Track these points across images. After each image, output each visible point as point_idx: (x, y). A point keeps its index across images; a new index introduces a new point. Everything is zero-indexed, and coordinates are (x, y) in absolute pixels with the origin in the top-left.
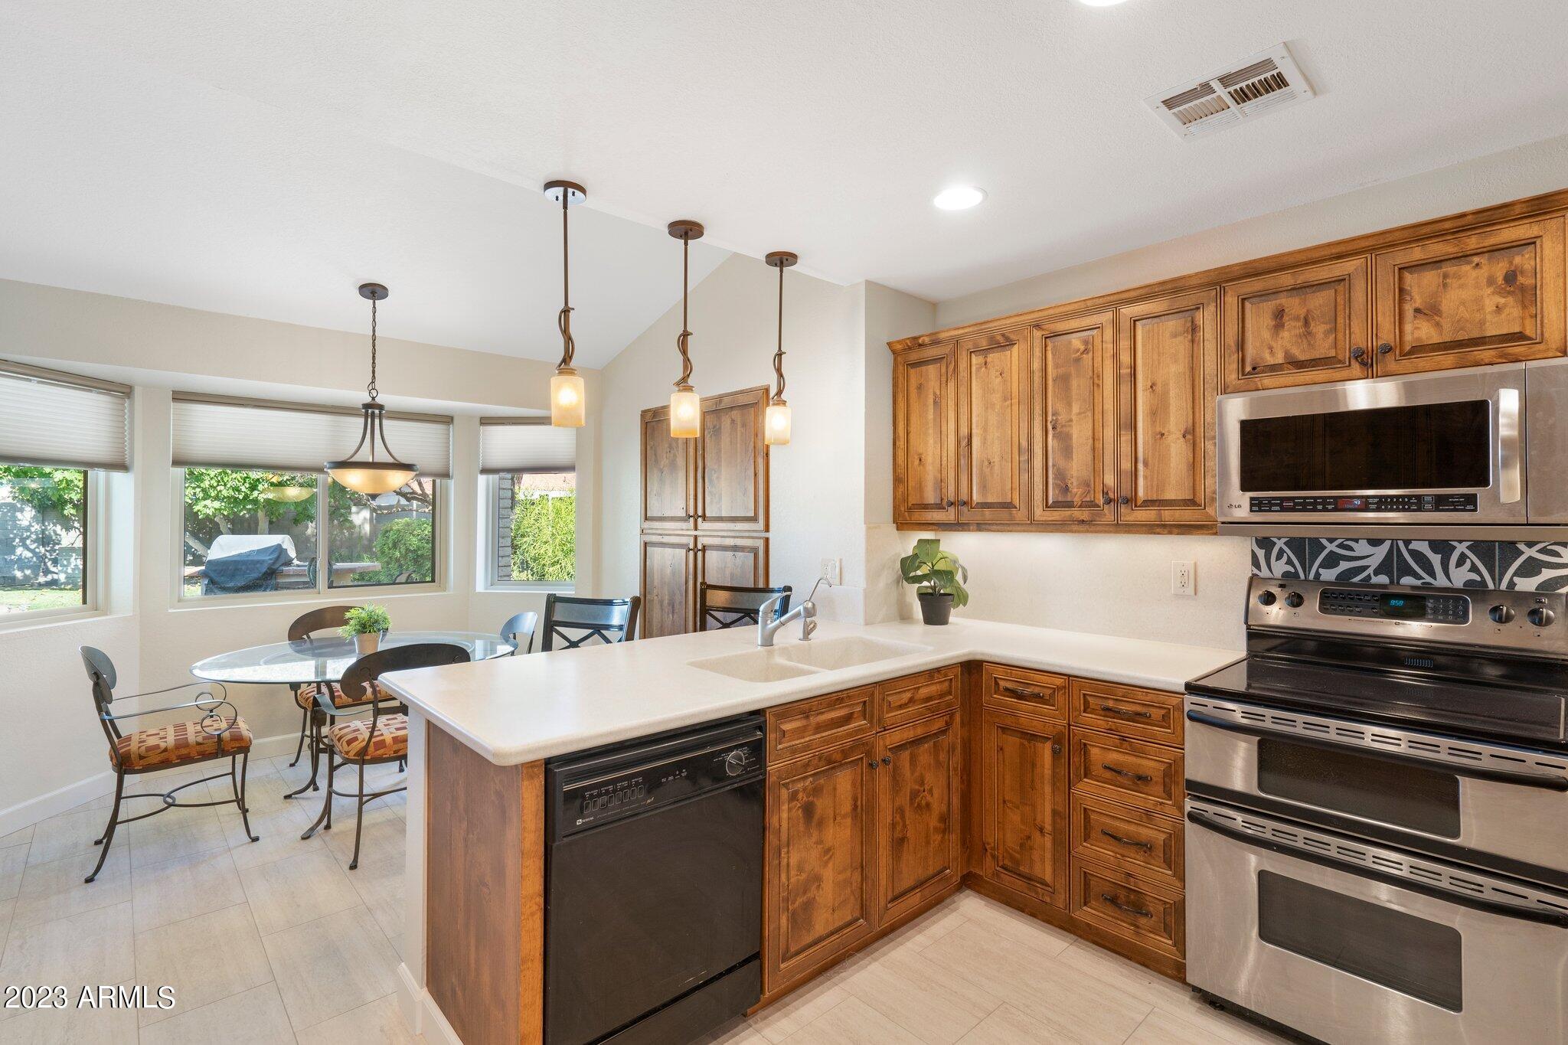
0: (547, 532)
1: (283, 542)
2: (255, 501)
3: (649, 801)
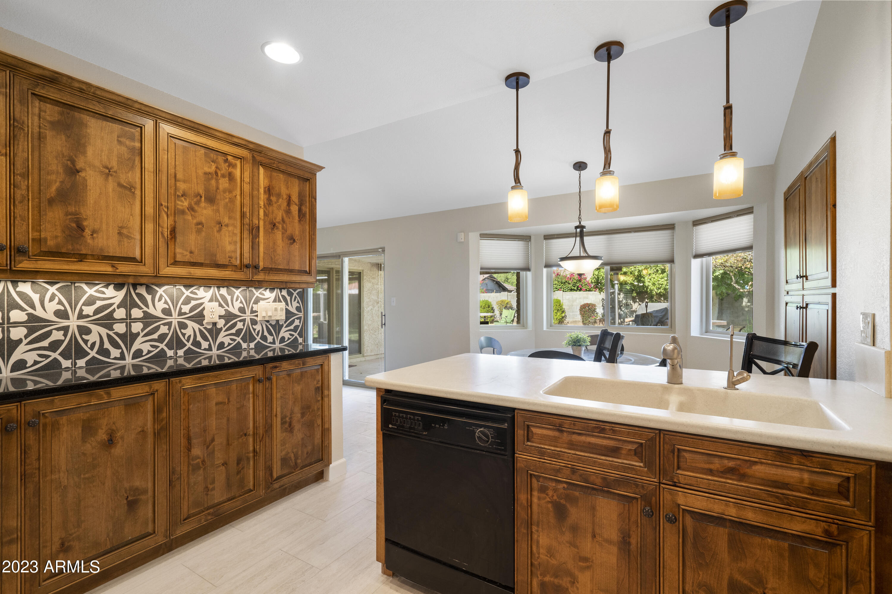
3: (424, 433)
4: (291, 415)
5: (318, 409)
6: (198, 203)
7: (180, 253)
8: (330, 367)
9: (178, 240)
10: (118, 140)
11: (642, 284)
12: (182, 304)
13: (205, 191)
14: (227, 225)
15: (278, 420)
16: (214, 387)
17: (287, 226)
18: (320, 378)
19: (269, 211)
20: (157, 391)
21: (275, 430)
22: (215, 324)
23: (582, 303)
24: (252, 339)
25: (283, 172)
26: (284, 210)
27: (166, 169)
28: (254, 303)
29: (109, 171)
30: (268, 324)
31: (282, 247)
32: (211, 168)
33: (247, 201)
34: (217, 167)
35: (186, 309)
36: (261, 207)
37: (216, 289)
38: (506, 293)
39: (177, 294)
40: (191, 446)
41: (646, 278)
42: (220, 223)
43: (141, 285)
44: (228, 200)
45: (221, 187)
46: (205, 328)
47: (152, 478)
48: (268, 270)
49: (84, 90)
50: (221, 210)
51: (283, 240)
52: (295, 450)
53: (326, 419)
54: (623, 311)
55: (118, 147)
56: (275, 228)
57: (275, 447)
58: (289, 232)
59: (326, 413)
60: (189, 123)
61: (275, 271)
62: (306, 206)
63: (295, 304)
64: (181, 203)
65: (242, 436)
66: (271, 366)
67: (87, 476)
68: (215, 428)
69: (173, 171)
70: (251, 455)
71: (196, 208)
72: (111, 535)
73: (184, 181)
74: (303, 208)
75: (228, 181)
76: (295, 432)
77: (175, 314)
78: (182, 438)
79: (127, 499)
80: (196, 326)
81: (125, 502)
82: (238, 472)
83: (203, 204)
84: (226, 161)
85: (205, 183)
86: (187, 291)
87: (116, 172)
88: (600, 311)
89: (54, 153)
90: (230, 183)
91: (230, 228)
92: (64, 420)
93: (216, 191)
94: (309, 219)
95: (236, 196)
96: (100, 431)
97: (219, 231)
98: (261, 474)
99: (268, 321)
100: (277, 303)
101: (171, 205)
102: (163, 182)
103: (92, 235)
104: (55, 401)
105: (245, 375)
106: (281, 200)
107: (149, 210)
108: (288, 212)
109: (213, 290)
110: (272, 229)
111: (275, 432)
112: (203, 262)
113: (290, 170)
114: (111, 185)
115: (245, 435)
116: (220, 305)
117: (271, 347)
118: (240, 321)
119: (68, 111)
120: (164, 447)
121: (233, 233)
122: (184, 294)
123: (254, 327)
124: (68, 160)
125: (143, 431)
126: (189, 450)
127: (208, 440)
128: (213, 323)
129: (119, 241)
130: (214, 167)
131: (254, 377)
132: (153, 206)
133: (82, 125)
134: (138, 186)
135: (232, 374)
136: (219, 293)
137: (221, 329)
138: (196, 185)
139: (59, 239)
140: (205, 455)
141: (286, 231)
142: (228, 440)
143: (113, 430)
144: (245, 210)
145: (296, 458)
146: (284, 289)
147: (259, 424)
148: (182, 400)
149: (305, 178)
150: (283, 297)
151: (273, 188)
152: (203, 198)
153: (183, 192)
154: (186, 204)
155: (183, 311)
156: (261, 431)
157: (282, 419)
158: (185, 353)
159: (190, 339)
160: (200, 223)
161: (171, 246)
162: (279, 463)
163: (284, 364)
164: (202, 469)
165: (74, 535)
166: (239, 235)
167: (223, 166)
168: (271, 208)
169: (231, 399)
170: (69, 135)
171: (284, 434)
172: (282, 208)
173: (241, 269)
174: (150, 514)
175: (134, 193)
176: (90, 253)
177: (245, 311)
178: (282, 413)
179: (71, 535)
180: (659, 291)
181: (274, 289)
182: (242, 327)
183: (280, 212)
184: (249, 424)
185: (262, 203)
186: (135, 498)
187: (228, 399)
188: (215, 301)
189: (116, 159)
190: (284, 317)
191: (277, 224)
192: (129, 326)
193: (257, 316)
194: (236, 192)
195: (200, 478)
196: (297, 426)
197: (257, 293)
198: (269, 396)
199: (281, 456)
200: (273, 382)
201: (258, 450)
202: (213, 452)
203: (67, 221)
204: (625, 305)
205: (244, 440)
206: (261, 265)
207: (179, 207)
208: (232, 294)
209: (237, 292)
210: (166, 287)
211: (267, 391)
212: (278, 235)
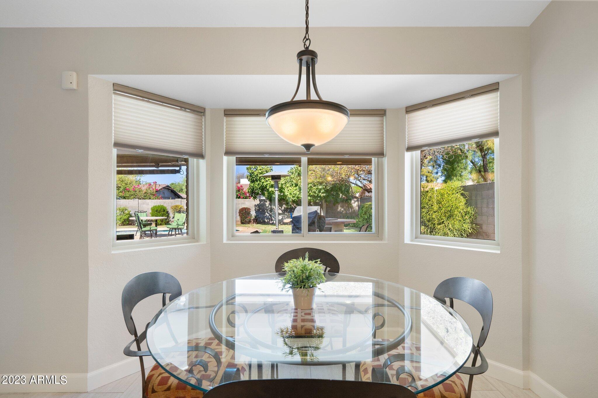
0: (436, 207)
1: (318, 209)
2: (320, 196)
11: (282, 194)
23: (241, 208)
38: (180, 199)
41: (286, 190)
54: (269, 214)
88: (253, 213)
180: (294, 198)
204: (270, 209)
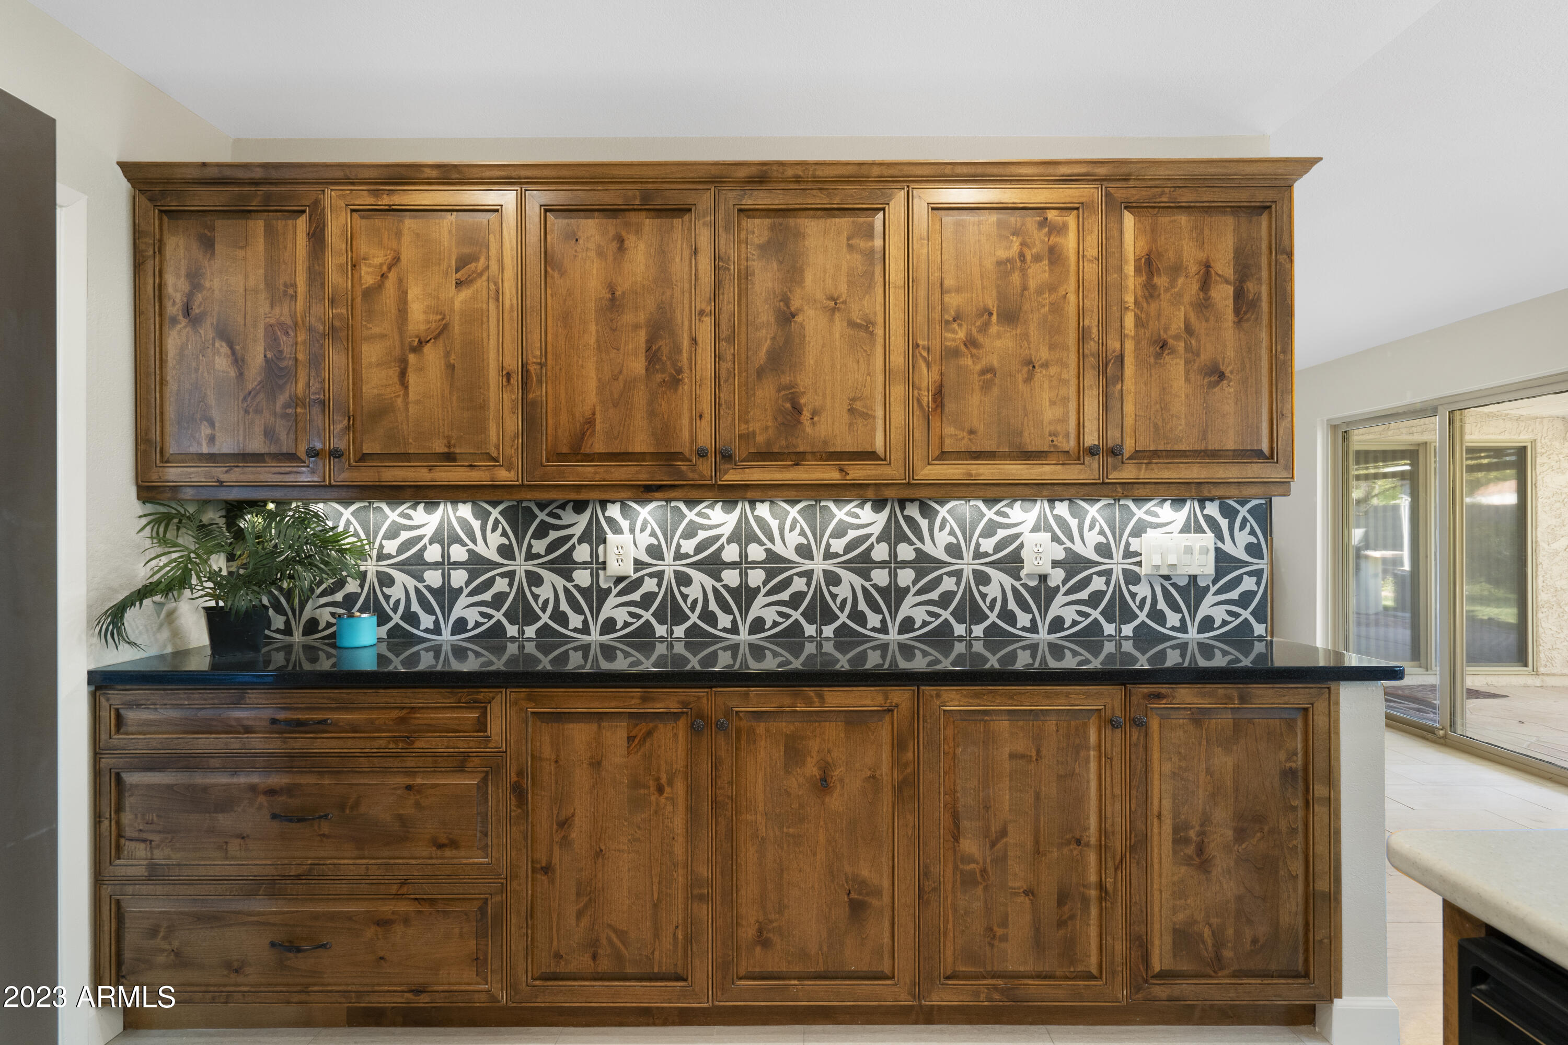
4: (1202, 825)
5: (1293, 831)
6: (984, 328)
7: (951, 436)
8: (1337, 721)
9: (946, 410)
10: (848, 245)
12: (980, 536)
13: (999, 299)
14: (1045, 365)
15: (1164, 828)
16: (1007, 718)
17: (1199, 341)
18: (1300, 746)
19: (1148, 314)
20: (897, 706)
21: (1156, 850)
22: (1043, 578)
24: (1128, 616)
25: (1187, 208)
26: (1191, 303)
27: (924, 275)
28: (1131, 535)
29: (836, 304)
30: (1167, 584)
31: (1187, 396)
32: (1010, 248)
33: (1092, 301)
34: (1023, 244)
35: (987, 545)
36: (1127, 308)
37: (1046, 504)
39: (971, 517)
40: (959, 832)
42: (1030, 364)
43: (912, 501)
44: (1047, 308)
45: (1032, 284)
46: (1024, 585)
47: (890, 870)
48: (1143, 456)
49: (800, 177)
50: (1034, 333)
51: (1187, 380)
52: (1215, 921)
53: (1321, 866)
55: (849, 257)
56: (1167, 352)
57: (1156, 894)
58: (1205, 357)
59: (1321, 848)
60: (965, 170)
61: (1167, 457)
62: (1260, 279)
63: (1243, 538)
64: (953, 336)
65: (1068, 843)
66: (1146, 691)
67: (791, 831)
68: (1007, 808)
69: (938, 274)
70: (1093, 893)
71: (980, 338)
72: (825, 948)
73: (958, 290)
74: (1250, 286)
75: (1047, 268)
76: (1214, 873)
77: (968, 555)
78: (942, 810)
79: (849, 894)
80: (1008, 581)
81: (846, 899)
82: (1061, 924)
83: (994, 329)
84: (1044, 223)
85: (999, 282)
86: (990, 510)
87: (844, 302)
89: (764, 294)
90: (1051, 271)
91: (1053, 370)
92: (761, 728)
93: (1022, 294)
94: (1270, 313)
95: (1065, 296)
96: (809, 759)
97: (1029, 379)
98: (1118, 947)
99: (1167, 578)
100: (1192, 535)
101: (936, 344)
102: (919, 301)
103: (812, 419)
104: (751, 695)
105: (1077, 702)
106: (1181, 280)
107: (898, 359)
108: (1204, 305)
109: (1039, 508)
110: (1158, 356)
111: (1156, 856)
112: (994, 449)
113: (1207, 196)
114: (839, 325)
115: (1078, 842)
116: (1055, 539)
117: (1175, 638)
118: (1099, 574)
119: (781, 220)
120: (910, 818)
121: (1060, 380)
122: (983, 515)
123: (1133, 588)
124: (781, 301)
125: (873, 777)
126: (956, 839)
127: (993, 829)
128: (1040, 576)
129: (851, 425)
130: (1017, 244)
131: (1099, 710)
132: (902, 351)
133: (799, 235)
134: (880, 320)
135: (1048, 696)
136: (1052, 512)
137: (1057, 589)
138: (980, 291)
139: (770, 431)
140: (988, 861)
141: (1198, 355)
142: (1037, 843)
143: (828, 763)
144: (1087, 322)
145: (1219, 944)
146: (1212, 500)
147: (1113, 825)
148: (942, 732)
149: (1255, 207)
150: (1210, 520)
151: (1160, 255)
152: (995, 317)
153: (955, 312)
154: (961, 334)
155: (982, 550)
156: (1118, 844)
157: (1176, 829)
158: (986, 631)
159: (994, 606)
160: (990, 370)
161: (935, 423)
162: (1168, 939)
163: (1182, 691)
164: (981, 887)
165: (774, 924)
166: (1073, 382)
167: (1036, 237)
168: (1154, 306)
169: (1044, 752)
170: (781, 259)
171: (1183, 870)
172: (1186, 299)
173: (1079, 459)
174: (886, 940)
175: (872, 333)
176: (809, 449)
177: (1111, 551)
178: (1176, 814)
179: (771, 922)
181: (1183, 501)
182: (1104, 588)
183: (1179, 310)
184: (1088, 819)
185: (1130, 299)
186: (861, 897)
187: (1038, 752)
188: (1045, 531)
189: (845, 280)
190: (1210, 569)
191: (1171, 342)
192: (893, 575)
193: (1139, 564)
194: (1065, 287)
195: (978, 905)
196: (1221, 862)
197: (1139, 513)
198: (1140, 766)
199: (1175, 924)
200: (1149, 731)
201: (1110, 888)
202: (1005, 858)
203: (780, 401)
205: (1075, 853)
206: (1129, 446)
207: (948, 344)
208: (1079, 515)
209: (1093, 511)
210: (949, 506)
211: (1133, 750)
212: (1176, 367)
